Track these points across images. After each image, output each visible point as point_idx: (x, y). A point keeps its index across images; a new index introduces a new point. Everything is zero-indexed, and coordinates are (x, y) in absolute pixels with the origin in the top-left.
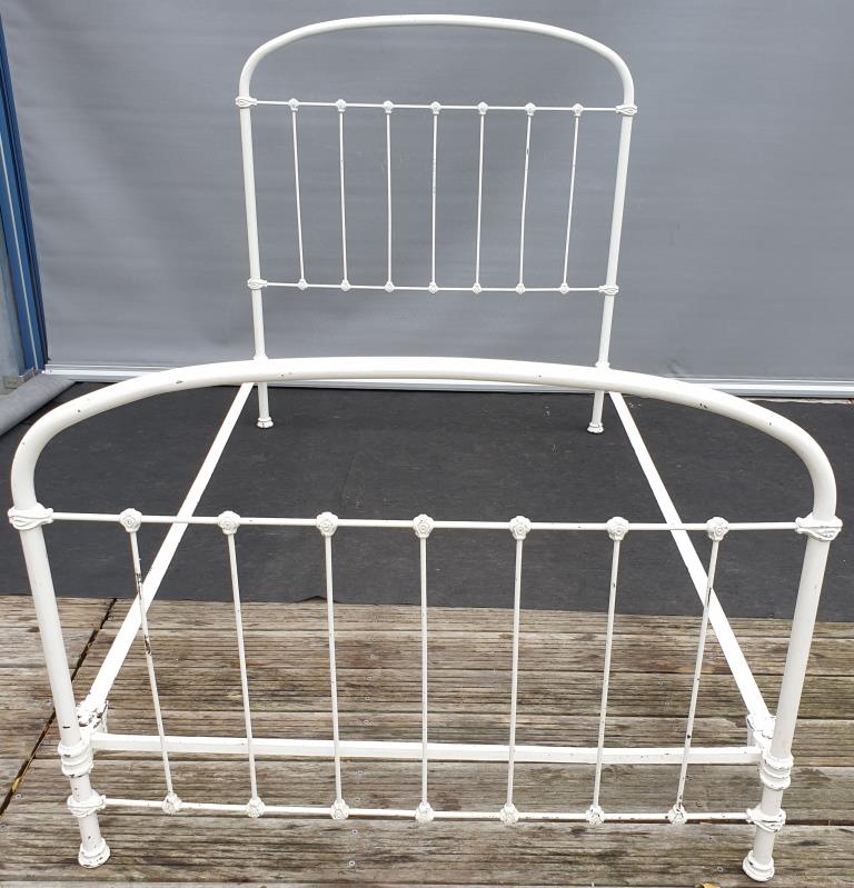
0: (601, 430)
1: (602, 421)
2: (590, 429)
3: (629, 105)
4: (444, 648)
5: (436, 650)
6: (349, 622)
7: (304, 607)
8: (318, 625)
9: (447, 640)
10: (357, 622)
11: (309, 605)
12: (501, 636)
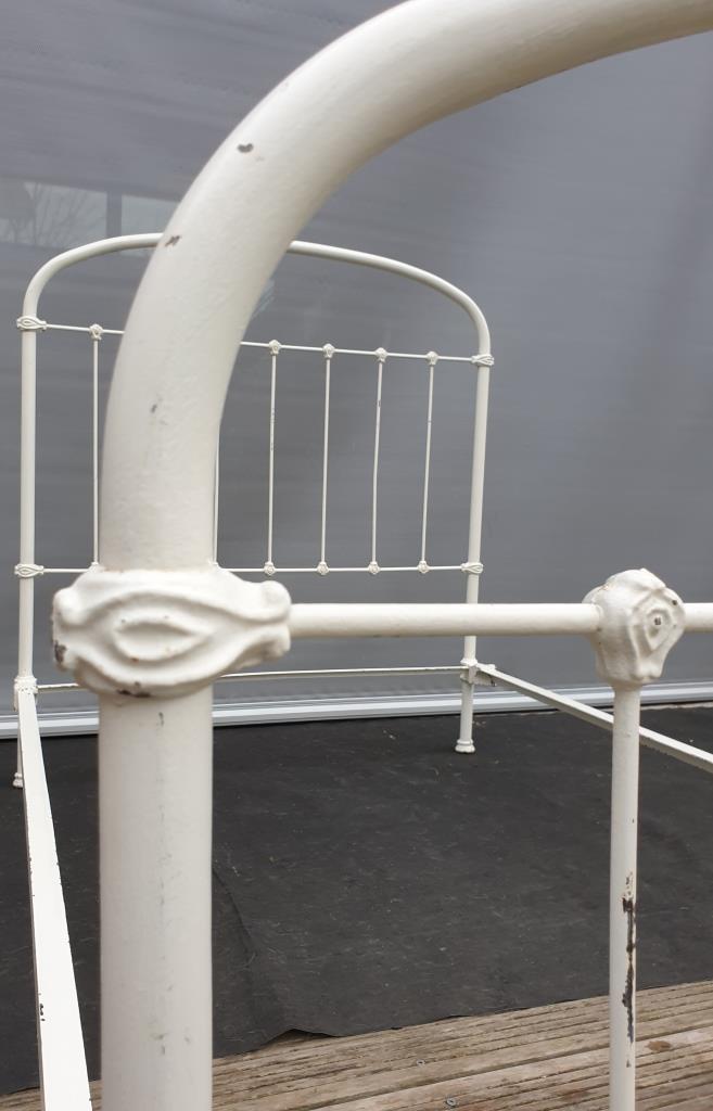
0: (471, 749)
1: (473, 738)
2: (459, 749)
3: (485, 355)
4: (584, 1092)
5: (577, 1100)
6: (375, 1072)
7: (273, 1059)
8: (326, 1091)
9: (576, 1075)
10: (390, 1070)
11: (278, 1052)
12: (650, 1046)
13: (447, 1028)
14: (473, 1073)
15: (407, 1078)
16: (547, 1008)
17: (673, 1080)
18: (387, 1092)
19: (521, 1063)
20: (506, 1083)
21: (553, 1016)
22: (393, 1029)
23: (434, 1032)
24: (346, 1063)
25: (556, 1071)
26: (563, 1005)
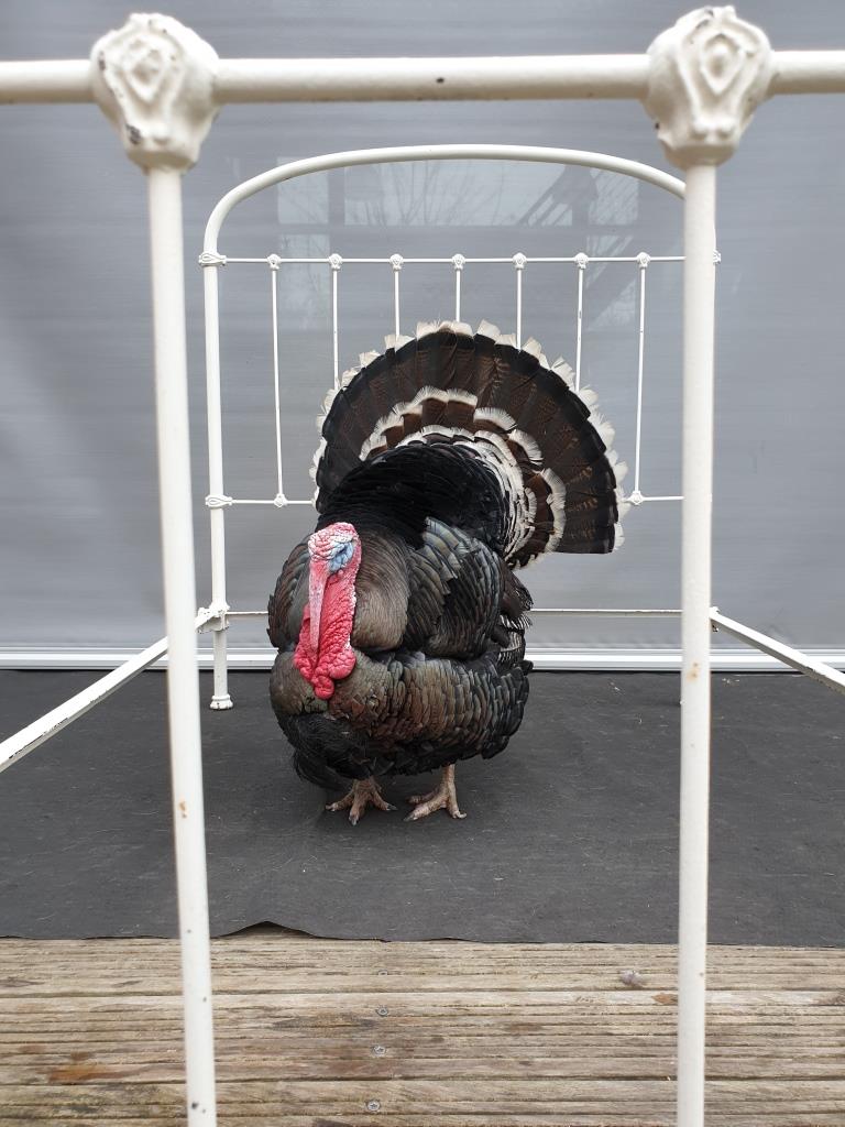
4: (538, 1026)
5: (521, 1032)
6: (327, 974)
7: (239, 948)
8: (264, 982)
9: (541, 1010)
10: (346, 974)
11: (250, 943)
12: (657, 998)
13: (437, 948)
14: (432, 990)
15: (355, 984)
16: (567, 946)
17: (655, 1035)
18: (328, 992)
19: (492, 990)
20: (458, 1006)
21: (565, 954)
22: (382, 941)
23: (420, 950)
24: (306, 961)
25: (524, 1003)
26: (586, 946)
